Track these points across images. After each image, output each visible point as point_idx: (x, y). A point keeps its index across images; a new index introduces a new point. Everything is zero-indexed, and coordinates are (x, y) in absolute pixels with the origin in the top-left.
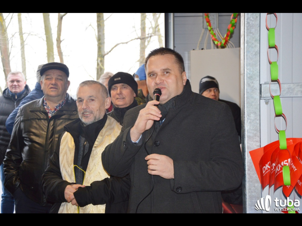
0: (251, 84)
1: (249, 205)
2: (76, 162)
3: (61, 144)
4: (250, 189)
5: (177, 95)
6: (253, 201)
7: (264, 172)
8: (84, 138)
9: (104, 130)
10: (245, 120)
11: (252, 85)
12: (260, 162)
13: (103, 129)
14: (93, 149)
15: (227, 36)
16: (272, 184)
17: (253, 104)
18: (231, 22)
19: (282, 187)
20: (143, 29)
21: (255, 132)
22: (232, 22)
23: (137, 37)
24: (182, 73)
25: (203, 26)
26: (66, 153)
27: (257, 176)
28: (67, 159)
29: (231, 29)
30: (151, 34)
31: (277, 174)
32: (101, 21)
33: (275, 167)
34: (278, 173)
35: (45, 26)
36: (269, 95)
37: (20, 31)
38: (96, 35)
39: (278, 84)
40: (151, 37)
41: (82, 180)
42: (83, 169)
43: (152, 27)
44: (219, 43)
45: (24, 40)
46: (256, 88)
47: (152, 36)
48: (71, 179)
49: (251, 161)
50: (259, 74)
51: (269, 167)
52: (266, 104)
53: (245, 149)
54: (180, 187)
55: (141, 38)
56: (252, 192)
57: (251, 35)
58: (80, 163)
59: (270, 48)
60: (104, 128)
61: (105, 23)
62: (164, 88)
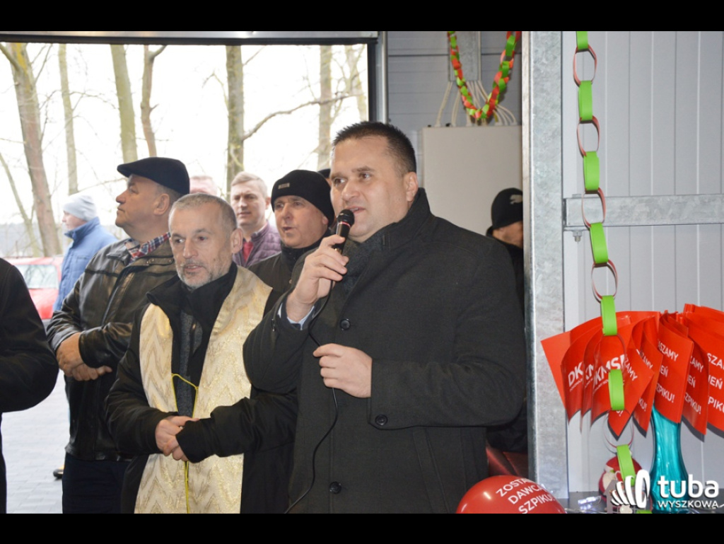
0: (544, 199)
1: (540, 453)
2: (175, 367)
3: (141, 330)
4: (542, 419)
5: (392, 222)
6: (550, 444)
7: (571, 384)
8: (190, 316)
9: (231, 298)
10: (532, 274)
11: (546, 200)
12: (563, 362)
13: (229, 295)
14: (212, 337)
15: (494, 97)
16: (587, 409)
17: (549, 240)
18: (501, 66)
19: (607, 415)
20: (326, 83)
21: (553, 300)
22: (504, 67)
23: (312, 100)
25: (449, 76)
26: (153, 349)
27: (558, 392)
28: (156, 362)
29: (501, 82)
30: (342, 92)
31: (596, 386)
32: (236, 66)
33: (593, 373)
34: (599, 386)
35: (117, 78)
36: (581, 222)
37: (63, 88)
38: (225, 95)
39: (599, 199)
40: (342, 98)
41: (191, 404)
42: (192, 382)
43: (344, 77)
44: (477, 112)
45: (73, 107)
46: (554, 207)
47: (345, 97)
48: (166, 402)
49: (546, 361)
50: (560, 177)
51: (581, 373)
52: (576, 240)
53: (533, 336)
54: (384, 417)
55: (322, 101)
56: (547, 425)
57: (545, 94)
58: (185, 370)
59: (582, 122)
60: (231, 292)
61: (245, 69)
62: (360, 209)
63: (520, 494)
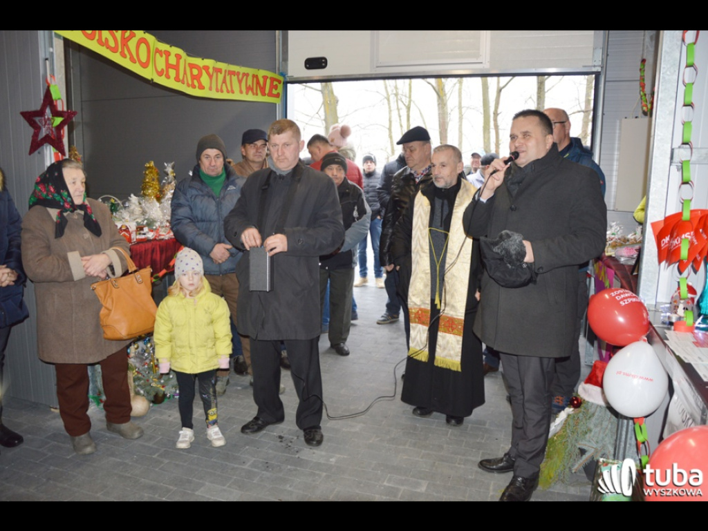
3: (415, 206)
5: (538, 158)
7: (662, 245)
9: (460, 192)
12: (660, 234)
16: (669, 259)
19: (678, 262)
21: (660, 202)
24: (546, 136)
26: (420, 215)
28: (422, 221)
31: (675, 247)
32: (542, 93)
37: (459, 105)
45: (463, 114)
46: (666, 152)
48: (424, 240)
49: (652, 233)
50: (672, 136)
52: (678, 171)
61: (546, 95)
62: (523, 152)
63: (622, 296)
